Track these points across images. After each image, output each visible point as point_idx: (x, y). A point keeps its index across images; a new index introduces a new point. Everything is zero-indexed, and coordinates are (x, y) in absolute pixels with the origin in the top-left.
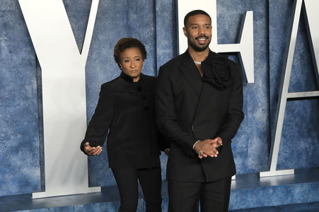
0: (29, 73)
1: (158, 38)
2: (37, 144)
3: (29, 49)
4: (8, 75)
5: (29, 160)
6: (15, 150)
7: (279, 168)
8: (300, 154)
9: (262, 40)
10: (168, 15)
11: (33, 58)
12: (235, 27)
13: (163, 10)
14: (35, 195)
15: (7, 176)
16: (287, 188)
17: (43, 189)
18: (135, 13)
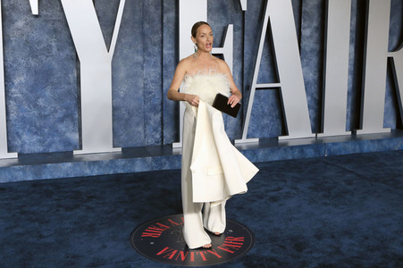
0: (72, 65)
1: (164, 42)
2: (77, 116)
3: (71, 48)
4: (56, 67)
5: (71, 127)
6: (61, 120)
7: (248, 137)
8: (263, 128)
9: (239, 46)
10: (172, 26)
11: (74, 54)
12: (220, 36)
13: (168, 22)
14: (75, 152)
15: (55, 138)
16: (254, 151)
17: (81, 148)
18: (148, 23)
